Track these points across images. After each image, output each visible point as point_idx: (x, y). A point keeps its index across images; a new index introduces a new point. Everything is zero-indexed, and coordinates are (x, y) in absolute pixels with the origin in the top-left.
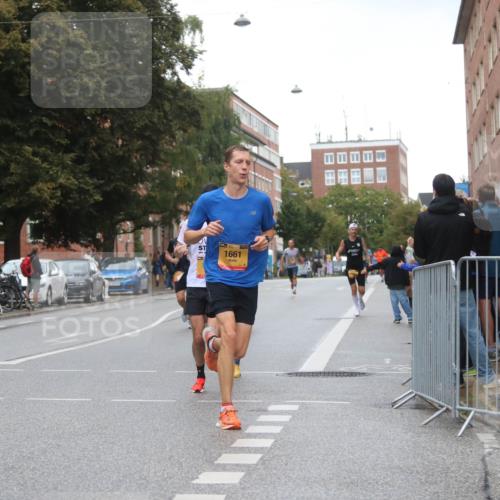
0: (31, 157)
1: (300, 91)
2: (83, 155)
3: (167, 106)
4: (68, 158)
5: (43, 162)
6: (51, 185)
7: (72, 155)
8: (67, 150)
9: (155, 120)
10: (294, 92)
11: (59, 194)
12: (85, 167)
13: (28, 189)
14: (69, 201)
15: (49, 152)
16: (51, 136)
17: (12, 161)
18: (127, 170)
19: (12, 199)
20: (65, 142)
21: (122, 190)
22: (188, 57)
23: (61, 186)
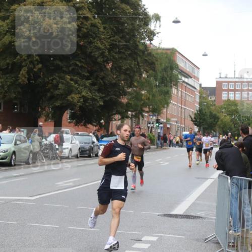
0: (69, 81)
1: (206, 55)
2: (95, 81)
3: (139, 59)
4: (88, 83)
5: (75, 84)
6: (78, 96)
7: (90, 81)
8: (88, 78)
9: (133, 66)
10: (203, 55)
11: (82, 100)
12: (96, 87)
13: (67, 97)
14: (87, 104)
15: (79, 79)
16: (80, 71)
17: (60, 82)
18: (117, 90)
19: (59, 102)
20: (87, 74)
21: (114, 100)
22: (151, 35)
23: (83, 97)
